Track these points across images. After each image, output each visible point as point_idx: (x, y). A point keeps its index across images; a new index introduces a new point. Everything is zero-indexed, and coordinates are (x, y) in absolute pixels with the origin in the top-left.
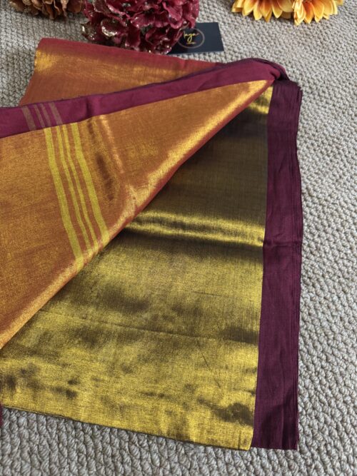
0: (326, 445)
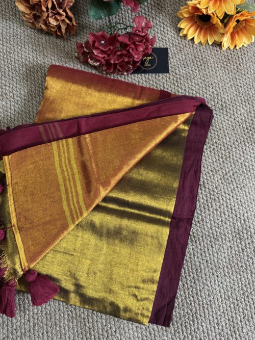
0: (185, 323)
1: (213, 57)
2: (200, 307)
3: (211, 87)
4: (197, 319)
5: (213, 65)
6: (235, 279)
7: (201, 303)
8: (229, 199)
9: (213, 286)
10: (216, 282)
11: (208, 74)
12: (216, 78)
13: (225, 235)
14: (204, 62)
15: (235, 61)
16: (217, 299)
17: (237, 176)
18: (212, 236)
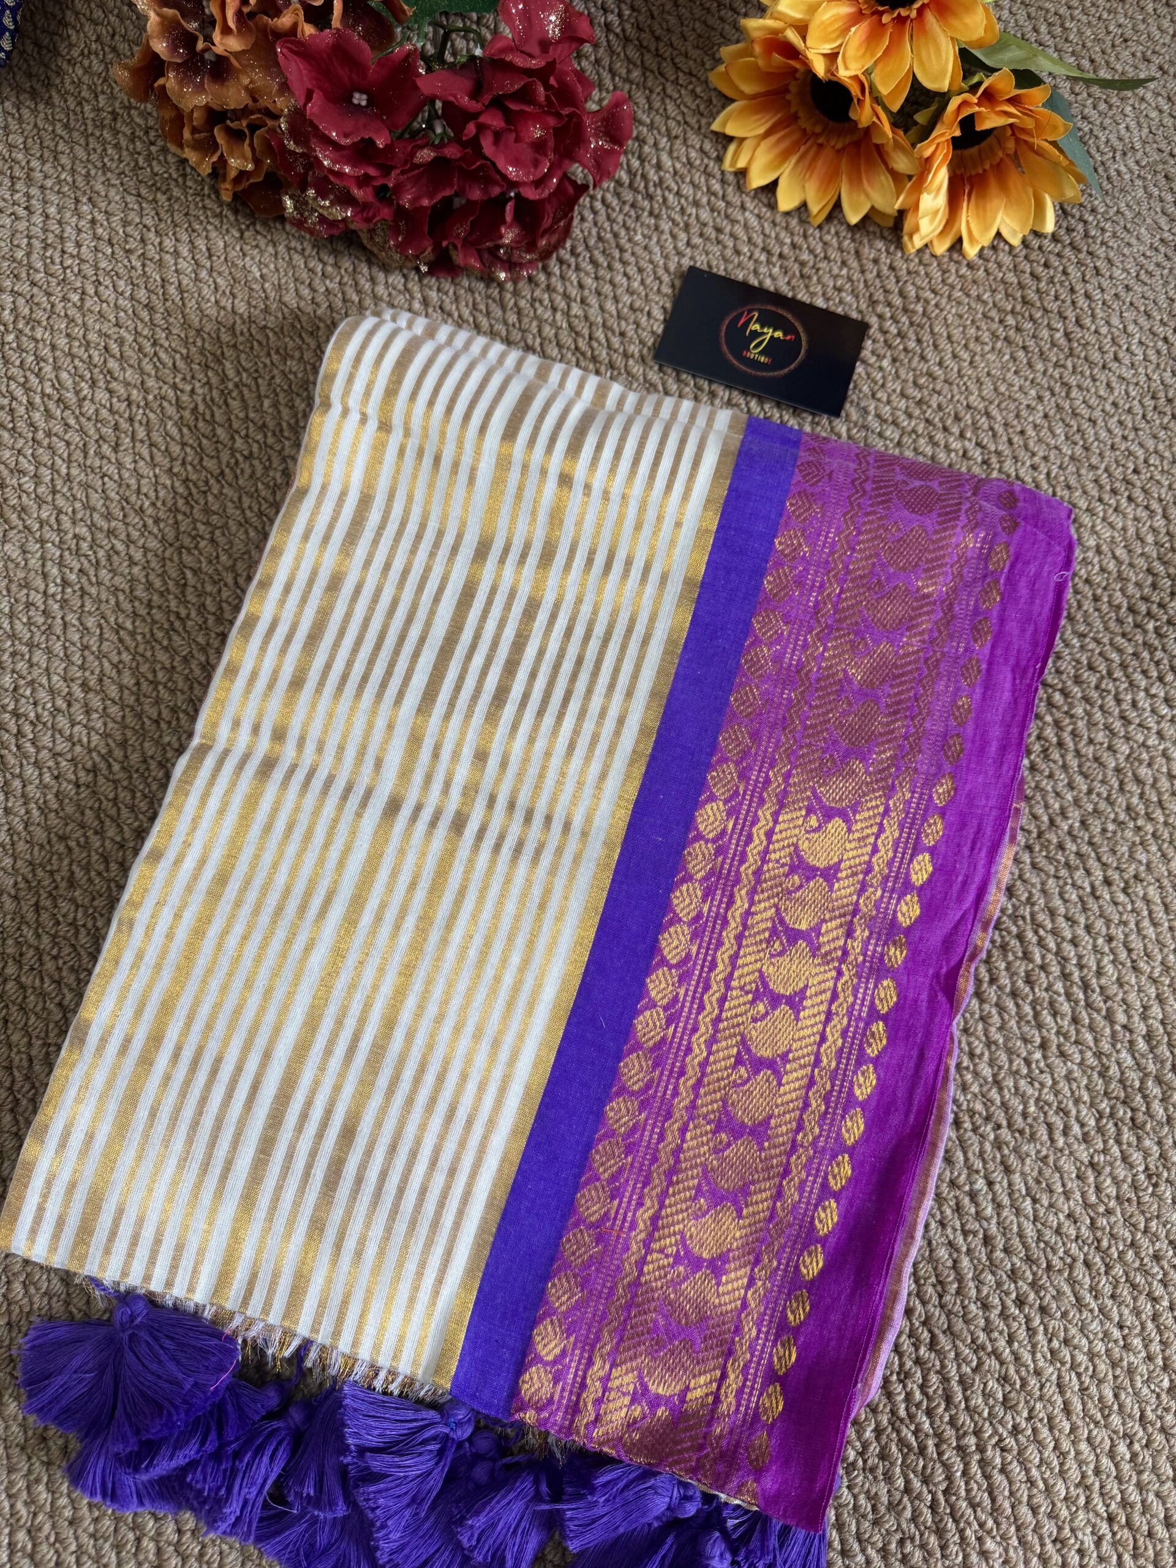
1: (957, 294)
2: (967, 1465)
3: (955, 430)
4: (956, 1521)
5: (957, 333)
6: (1130, 1320)
7: (971, 1441)
8: (1074, 942)
9: (1027, 1357)
10: (1040, 1337)
11: (938, 371)
12: (973, 387)
13: (1063, 1111)
14: (917, 319)
15: (1054, 306)
16: (1050, 1419)
17: (1104, 830)
18: (1001, 1117)
